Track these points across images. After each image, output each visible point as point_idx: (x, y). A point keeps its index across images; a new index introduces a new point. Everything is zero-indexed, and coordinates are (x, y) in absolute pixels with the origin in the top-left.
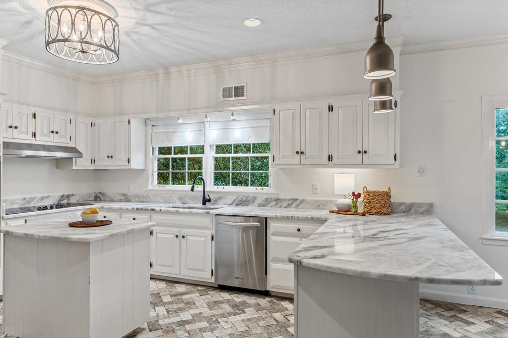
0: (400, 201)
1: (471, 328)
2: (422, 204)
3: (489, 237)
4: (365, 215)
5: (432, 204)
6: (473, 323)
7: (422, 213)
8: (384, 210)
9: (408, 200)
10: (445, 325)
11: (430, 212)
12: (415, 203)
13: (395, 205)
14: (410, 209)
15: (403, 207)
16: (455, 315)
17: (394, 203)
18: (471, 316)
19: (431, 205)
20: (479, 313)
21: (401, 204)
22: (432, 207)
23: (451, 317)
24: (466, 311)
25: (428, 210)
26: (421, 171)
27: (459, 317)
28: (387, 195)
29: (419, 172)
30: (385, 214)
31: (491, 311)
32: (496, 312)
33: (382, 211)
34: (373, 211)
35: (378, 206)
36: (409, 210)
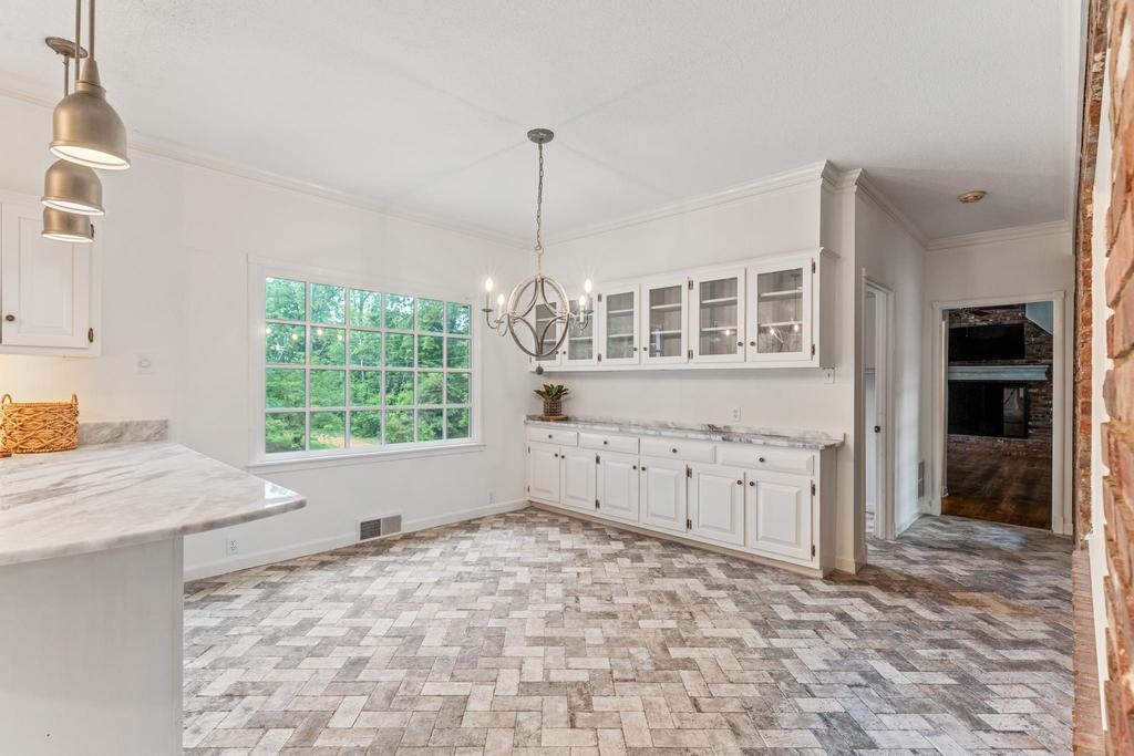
0: (100, 421)
1: (237, 604)
2: (145, 424)
3: (257, 463)
4: (10, 456)
5: (166, 421)
6: (237, 596)
7: (147, 440)
8: (64, 441)
9: (116, 418)
10: (195, 616)
11: (161, 435)
12: (131, 422)
13: (86, 429)
14: (121, 434)
15: (105, 432)
16: (208, 596)
17: (85, 425)
18: (234, 587)
19: (165, 425)
20: (244, 579)
21: (99, 427)
22: (166, 427)
23: (203, 600)
24: (224, 584)
25: (159, 432)
26: (144, 364)
27: (214, 597)
28: (72, 409)
29: (140, 364)
30: (66, 449)
31: (260, 570)
32: (267, 570)
33: (58, 443)
34: (33, 444)
35: (48, 432)
36: (118, 436)
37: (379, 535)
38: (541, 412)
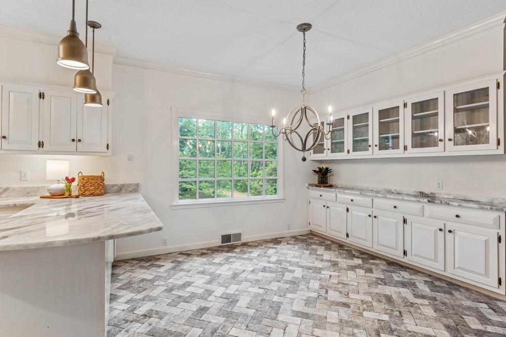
0: (113, 183)
1: (162, 270)
2: (131, 184)
3: (175, 204)
4: (78, 197)
5: (138, 184)
6: (163, 266)
7: (131, 192)
8: (98, 192)
9: (120, 182)
10: (144, 273)
11: (136, 190)
12: (125, 184)
13: (108, 187)
14: (121, 189)
15: (115, 188)
16: (152, 264)
17: (108, 185)
18: (163, 261)
19: (137, 185)
20: (168, 258)
21: (114, 186)
22: (138, 186)
23: (149, 266)
24: (160, 259)
25: (135, 189)
26: (130, 159)
27: (154, 264)
28: (102, 178)
29: (128, 159)
30: (99, 195)
31: (176, 254)
32: (179, 254)
33: (96, 192)
34: (87, 193)
35: (92, 188)
36: (120, 190)
37: (230, 242)
38: (316, 182)
